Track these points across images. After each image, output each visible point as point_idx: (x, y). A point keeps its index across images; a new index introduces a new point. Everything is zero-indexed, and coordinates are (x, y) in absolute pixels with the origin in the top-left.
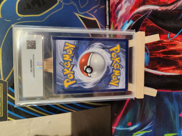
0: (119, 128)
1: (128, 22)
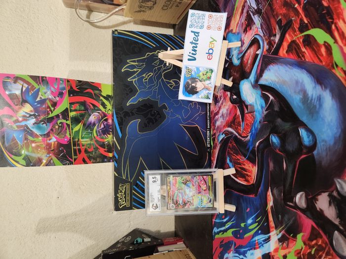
0: (217, 221)
1: (222, 134)
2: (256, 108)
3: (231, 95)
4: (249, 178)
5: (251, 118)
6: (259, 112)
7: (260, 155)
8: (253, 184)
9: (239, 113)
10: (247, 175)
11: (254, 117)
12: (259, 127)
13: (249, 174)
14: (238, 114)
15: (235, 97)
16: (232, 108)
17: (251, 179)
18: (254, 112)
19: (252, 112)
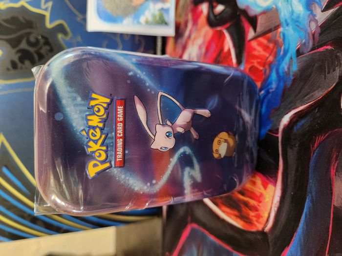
2: (284, 14)
3: (212, 8)
4: (252, 214)
5: (266, 48)
6: (296, 22)
7: (292, 154)
8: (262, 233)
9: (229, 44)
10: (246, 204)
11: (276, 43)
12: (295, 68)
13: (252, 202)
14: (226, 49)
15: (220, 8)
16: (213, 38)
17: (259, 217)
18: (277, 27)
19: (270, 31)
